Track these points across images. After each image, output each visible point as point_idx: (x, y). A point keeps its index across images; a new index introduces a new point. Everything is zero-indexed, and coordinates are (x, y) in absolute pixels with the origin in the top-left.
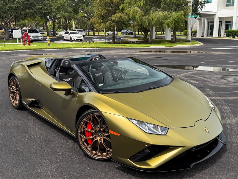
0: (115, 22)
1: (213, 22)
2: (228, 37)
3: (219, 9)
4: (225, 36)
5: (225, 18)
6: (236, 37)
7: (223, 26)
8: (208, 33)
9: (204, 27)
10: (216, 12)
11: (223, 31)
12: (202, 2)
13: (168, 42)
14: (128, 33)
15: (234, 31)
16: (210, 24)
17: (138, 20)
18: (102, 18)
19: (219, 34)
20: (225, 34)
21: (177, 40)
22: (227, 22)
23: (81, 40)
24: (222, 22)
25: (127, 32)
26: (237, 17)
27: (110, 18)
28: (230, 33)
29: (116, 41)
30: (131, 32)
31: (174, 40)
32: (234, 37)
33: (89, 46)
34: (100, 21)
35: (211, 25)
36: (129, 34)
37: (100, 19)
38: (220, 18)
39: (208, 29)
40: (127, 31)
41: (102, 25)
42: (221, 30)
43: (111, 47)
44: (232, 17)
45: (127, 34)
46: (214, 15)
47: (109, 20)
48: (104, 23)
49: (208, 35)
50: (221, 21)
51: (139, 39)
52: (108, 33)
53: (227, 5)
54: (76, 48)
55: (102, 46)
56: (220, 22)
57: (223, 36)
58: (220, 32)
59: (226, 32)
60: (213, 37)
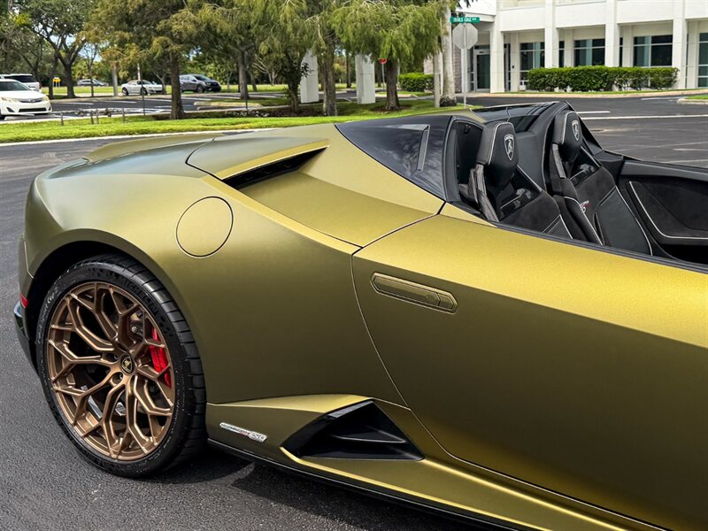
0: (180, 42)
1: (488, 47)
2: (535, 89)
3: (502, 7)
4: (523, 87)
5: (519, 33)
6: (557, 89)
7: (516, 60)
8: (472, 79)
9: (460, 63)
10: (494, 16)
11: (516, 73)
13: (372, 110)
14: (199, 85)
15: (551, 72)
16: (477, 52)
17: (289, 29)
18: (125, 25)
19: (508, 87)
20: (521, 84)
21: (400, 103)
22: (524, 46)
23: (40, 113)
24: (509, 45)
25: (198, 82)
26: (556, 31)
27: (162, 23)
28: (542, 77)
29: (185, 112)
30: (212, 84)
31: (393, 103)
32: (552, 90)
33: (109, 130)
34: (122, 37)
35: (478, 56)
36: (205, 90)
37: (117, 29)
38: (506, 34)
39: (471, 69)
40: (198, 78)
41: (132, 53)
42: (509, 69)
43: (199, 130)
44: (543, 31)
45: (196, 91)
46: (491, 23)
47: (158, 34)
48: (137, 44)
49: (472, 89)
50: (507, 42)
51: (263, 102)
52: (124, 88)
54: (55, 138)
55: (162, 128)
56: (505, 46)
57: (517, 88)
58: (508, 77)
59: (523, 76)
60: (489, 92)
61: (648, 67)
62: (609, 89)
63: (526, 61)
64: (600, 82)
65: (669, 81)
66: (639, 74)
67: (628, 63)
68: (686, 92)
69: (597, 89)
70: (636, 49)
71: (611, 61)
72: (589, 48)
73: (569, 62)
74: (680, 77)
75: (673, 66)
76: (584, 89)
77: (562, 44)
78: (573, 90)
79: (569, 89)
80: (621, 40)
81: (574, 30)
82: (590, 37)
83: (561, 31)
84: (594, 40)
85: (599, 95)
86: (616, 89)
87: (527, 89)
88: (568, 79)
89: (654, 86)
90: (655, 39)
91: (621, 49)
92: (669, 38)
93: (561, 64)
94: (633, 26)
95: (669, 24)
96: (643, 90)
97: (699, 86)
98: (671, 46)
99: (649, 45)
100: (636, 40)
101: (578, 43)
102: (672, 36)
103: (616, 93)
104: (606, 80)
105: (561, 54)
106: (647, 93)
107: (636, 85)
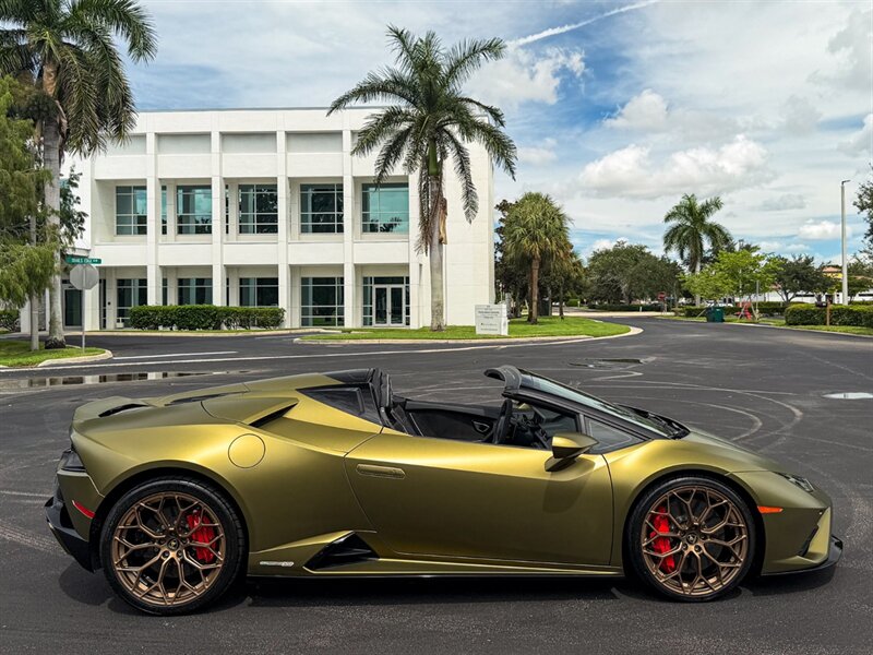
2: (138, 328)
3: (97, 242)
4: (121, 325)
5: (116, 269)
6: (161, 328)
7: (112, 297)
10: (88, 251)
11: (112, 311)
12: (76, 217)
15: (155, 311)
16: (65, 287)
19: (103, 324)
20: (118, 321)
22: (121, 282)
24: (105, 281)
26: (159, 269)
28: (144, 315)
32: (156, 328)
35: (66, 291)
38: (103, 271)
42: (105, 306)
44: (145, 268)
50: (103, 277)
53: (120, 231)
56: (100, 281)
57: (114, 326)
58: (103, 314)
59: (121, 313)
60: (82, 330)
61: (254, 307)
62: (217, 328)
63: (123, 298)
64: (209, 321)
65: (276, 319)
66: (248, 313)
67: (235, 303)
68: (293, 332)
69: (206, 328)
70: (241, 289)
71: (218, 300)
72: (193, 287)
73: (173, 301)
74: (286, 316)
75: (280, 307)
76: (192, 328)
77: (165, 282)
78: (180, 328)
79: (174, 328)
80: (228, 280)
81: (177, 268)
82: (194, 276)
83: (165, 269)
84: (197, 279)
85: (210, 334)
86: (224, 328)
87: (125, 326)
88: (174, 317)
89: (263, 324)
90: (260, 281)
91: (228, 289)
92: (275, 281)
93: (165, 302)
94: (238, 268)
95: (275, 268)
96: (252, 328)
97: (303, 325)
98: (277, 288)
99: (253, 287)
100: (242, 281)
101: (181, 282)
102: (277, 279)
103: (225, 332)
104: (215, 318)
105: (165, 291)
106: (256, 331)
107: (244, 324)
